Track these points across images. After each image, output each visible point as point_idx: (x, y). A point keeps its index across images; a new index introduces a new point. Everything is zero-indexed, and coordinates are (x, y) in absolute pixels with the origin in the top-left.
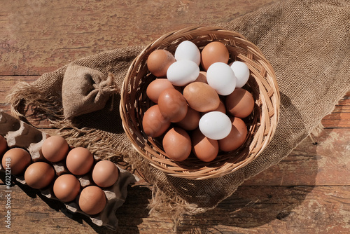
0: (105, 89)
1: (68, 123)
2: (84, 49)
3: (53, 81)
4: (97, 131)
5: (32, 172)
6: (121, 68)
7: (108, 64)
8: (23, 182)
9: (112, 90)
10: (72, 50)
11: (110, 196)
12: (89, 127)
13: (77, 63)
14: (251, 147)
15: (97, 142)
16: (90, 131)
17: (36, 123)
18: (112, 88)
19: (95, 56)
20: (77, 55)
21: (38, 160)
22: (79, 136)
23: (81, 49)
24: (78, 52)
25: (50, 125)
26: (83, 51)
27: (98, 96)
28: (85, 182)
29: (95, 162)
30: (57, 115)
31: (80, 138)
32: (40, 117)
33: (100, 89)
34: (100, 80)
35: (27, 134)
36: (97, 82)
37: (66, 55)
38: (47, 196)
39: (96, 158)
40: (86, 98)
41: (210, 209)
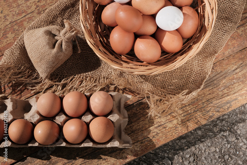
0: (67, 35)
1: (48, 82)
2: (29, 16)
3: (17, 53)
4: (76, 76)
5: (40, 132)
6: (70, 16)
7: (58, 17)
8: (36, 144)
9: (73, 33)
10: (19, 21)
11: (114, 118)
12: (67, 77)
13: (30, 29)
14: (206, 24)
15: (80, 85)
16: (69, 80)
17: (19, 97)
18: (73, 31)
19: (43, 16)
20: (25, 23)
21: (39, 121)
22: (62, 89)
23: (27, 17)
24: (25, 20)
25: (32, 92)
26: (29, 18)
27: (64, 44)
28: (87, 118)
29: (88, 98)
30: (34, 81)
31: (64, 89)
32: (19, 90)
33: (63, 38)
34: (60, 31)
35: (16, 108)
36: (57, 33)
37: (16, 27)
38: (62, 145)
39: (88, 94)
40: (55, 50)
41: (199, 90)
